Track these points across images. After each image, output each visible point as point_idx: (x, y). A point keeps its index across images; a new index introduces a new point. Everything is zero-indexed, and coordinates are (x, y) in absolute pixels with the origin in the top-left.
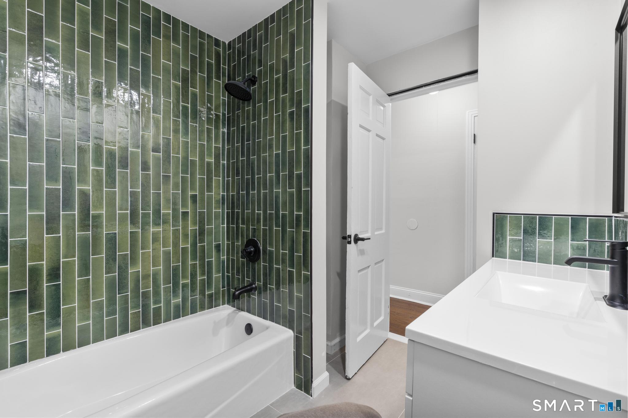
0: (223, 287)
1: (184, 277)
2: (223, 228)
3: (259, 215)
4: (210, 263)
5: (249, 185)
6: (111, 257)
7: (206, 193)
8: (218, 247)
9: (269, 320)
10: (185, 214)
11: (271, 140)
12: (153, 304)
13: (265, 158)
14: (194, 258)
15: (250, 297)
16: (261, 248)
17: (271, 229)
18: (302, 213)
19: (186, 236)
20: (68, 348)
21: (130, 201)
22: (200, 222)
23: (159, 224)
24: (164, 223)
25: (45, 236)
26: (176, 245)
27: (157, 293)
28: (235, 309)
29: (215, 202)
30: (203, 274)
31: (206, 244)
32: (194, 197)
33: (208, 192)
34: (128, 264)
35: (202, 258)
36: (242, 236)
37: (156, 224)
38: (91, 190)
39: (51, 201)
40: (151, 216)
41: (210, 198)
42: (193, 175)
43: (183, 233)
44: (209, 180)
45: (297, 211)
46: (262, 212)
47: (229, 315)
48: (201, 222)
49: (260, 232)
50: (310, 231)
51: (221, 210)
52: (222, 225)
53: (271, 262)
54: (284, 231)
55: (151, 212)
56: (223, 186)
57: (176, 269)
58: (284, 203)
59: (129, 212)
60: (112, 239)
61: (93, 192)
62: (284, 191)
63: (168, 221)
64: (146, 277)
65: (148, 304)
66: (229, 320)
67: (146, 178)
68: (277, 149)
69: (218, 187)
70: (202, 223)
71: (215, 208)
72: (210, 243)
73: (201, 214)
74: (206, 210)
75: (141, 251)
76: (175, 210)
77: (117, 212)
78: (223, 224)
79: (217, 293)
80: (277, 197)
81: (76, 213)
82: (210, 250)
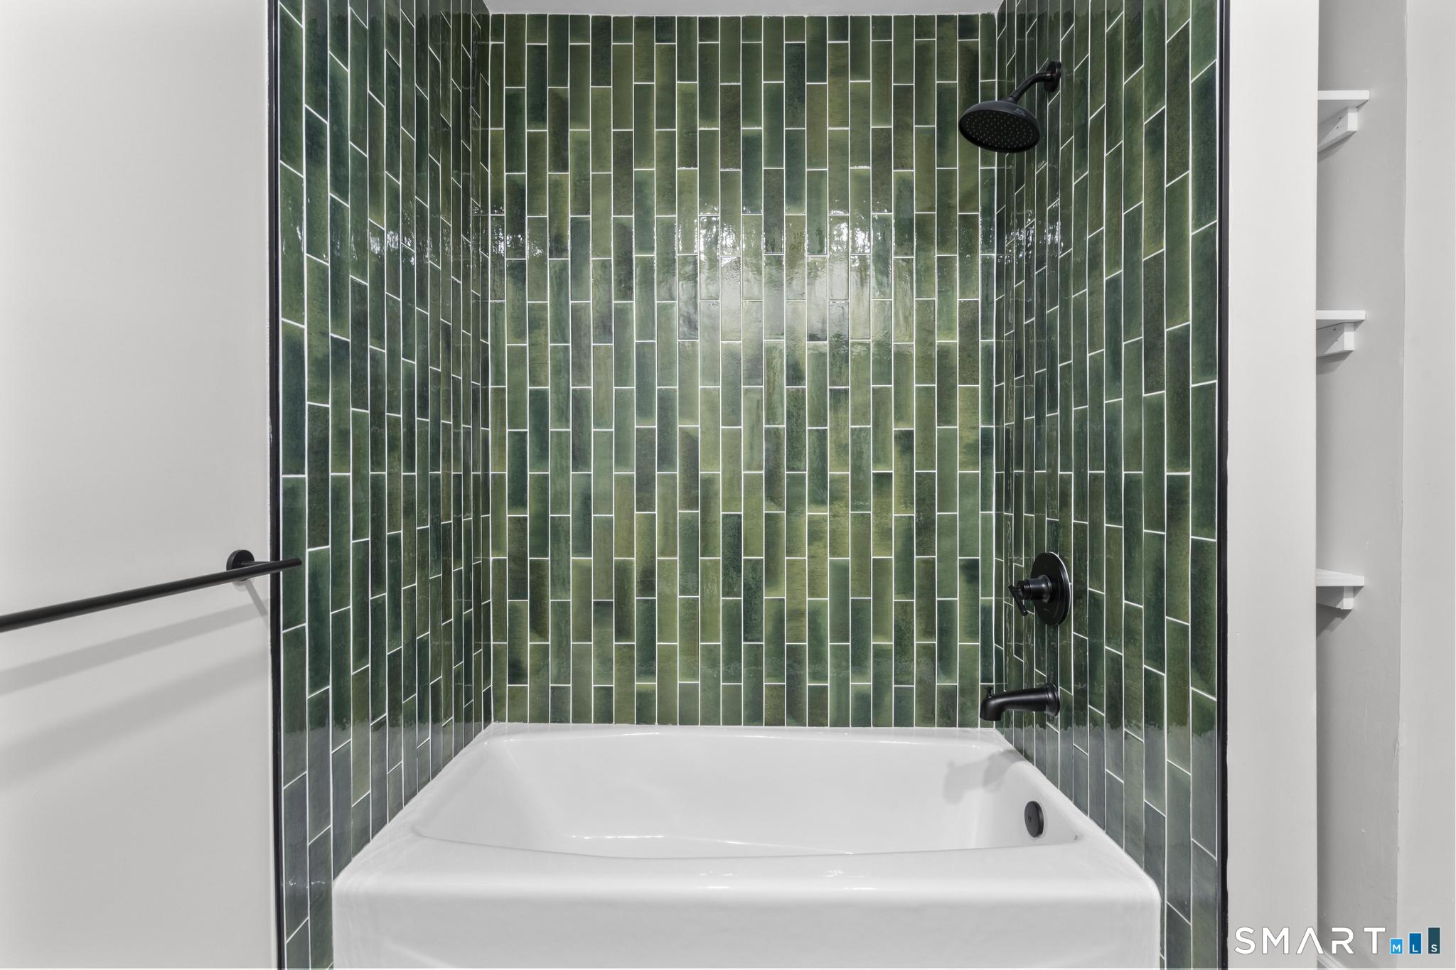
0: (986, 678)
1: (880, 631)
2: (986, 519)
3: (1065, 481)
4: (947, 609)
5: (1043, 395)
6: (732, 563)
7: (937, 427)
8: (970, 569)
9: (1090, 817)
10: (882, 480)
11: (1096, 241)
12: (809, 677)
13: (1080, 303)
14: (905, 589)
15: (1043, 726)
16: (1071, 584)
17: (1096, 526)
18: (1189, 473)
19: (884, 533)
20: (666, 720)
21: (766, 450)
22: (921, 501)
23: (823, 502)
24: (834, 499)
25: (635, 512)
26: (861, 552)
27: (817, 657)
28: (1011, 747)
29: (965, 448)
30: (928, 633)
31: (936, 557)
32: (905, 439)
33: (941, 424)
34: (761, 581)
35: (927, 593)
36: (1028, 544)
37: (818, 501)
38: (699, 429)
39: (644, 452)
40: (805, 483)
41: (947, 439)
42: (901, 383)
43: (876, 526)
44: (946, 393)
45: (1173, 466)
46: (1072, 473)
47: (992, 758)
48: (924, 500)
49: (1067, 536)
50: (1216, 540)
51: (980, 472)
52: (982, 510)
53: (1094, 630)
54: (1132, 533)
55: (807, 473)
56: (987, 406)
57: (859, 608)
58: (1134, 440)
59: (763, 472)
60: (733, 526)
61: (702, 432)
62: (1134, 401)
63: (843, 494)
64: (796, 614)
65: (800, 675)
66: (992, 774)
67: (796, 399)
68: (1114, 264)
69: (971, 408)
70: (925, 504)
71: (963, 465)
72: (947, 557)
73: (925, 480)
74: (936, 471)
75: (786, 558)
76: (858, 469)
77: (743, 472)
78: (986, 506)
79: (967, 690)
80: (1113, 422)
81: (677, 473)
82: (948, 572)
